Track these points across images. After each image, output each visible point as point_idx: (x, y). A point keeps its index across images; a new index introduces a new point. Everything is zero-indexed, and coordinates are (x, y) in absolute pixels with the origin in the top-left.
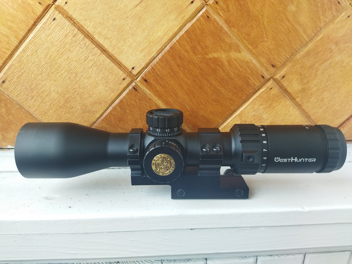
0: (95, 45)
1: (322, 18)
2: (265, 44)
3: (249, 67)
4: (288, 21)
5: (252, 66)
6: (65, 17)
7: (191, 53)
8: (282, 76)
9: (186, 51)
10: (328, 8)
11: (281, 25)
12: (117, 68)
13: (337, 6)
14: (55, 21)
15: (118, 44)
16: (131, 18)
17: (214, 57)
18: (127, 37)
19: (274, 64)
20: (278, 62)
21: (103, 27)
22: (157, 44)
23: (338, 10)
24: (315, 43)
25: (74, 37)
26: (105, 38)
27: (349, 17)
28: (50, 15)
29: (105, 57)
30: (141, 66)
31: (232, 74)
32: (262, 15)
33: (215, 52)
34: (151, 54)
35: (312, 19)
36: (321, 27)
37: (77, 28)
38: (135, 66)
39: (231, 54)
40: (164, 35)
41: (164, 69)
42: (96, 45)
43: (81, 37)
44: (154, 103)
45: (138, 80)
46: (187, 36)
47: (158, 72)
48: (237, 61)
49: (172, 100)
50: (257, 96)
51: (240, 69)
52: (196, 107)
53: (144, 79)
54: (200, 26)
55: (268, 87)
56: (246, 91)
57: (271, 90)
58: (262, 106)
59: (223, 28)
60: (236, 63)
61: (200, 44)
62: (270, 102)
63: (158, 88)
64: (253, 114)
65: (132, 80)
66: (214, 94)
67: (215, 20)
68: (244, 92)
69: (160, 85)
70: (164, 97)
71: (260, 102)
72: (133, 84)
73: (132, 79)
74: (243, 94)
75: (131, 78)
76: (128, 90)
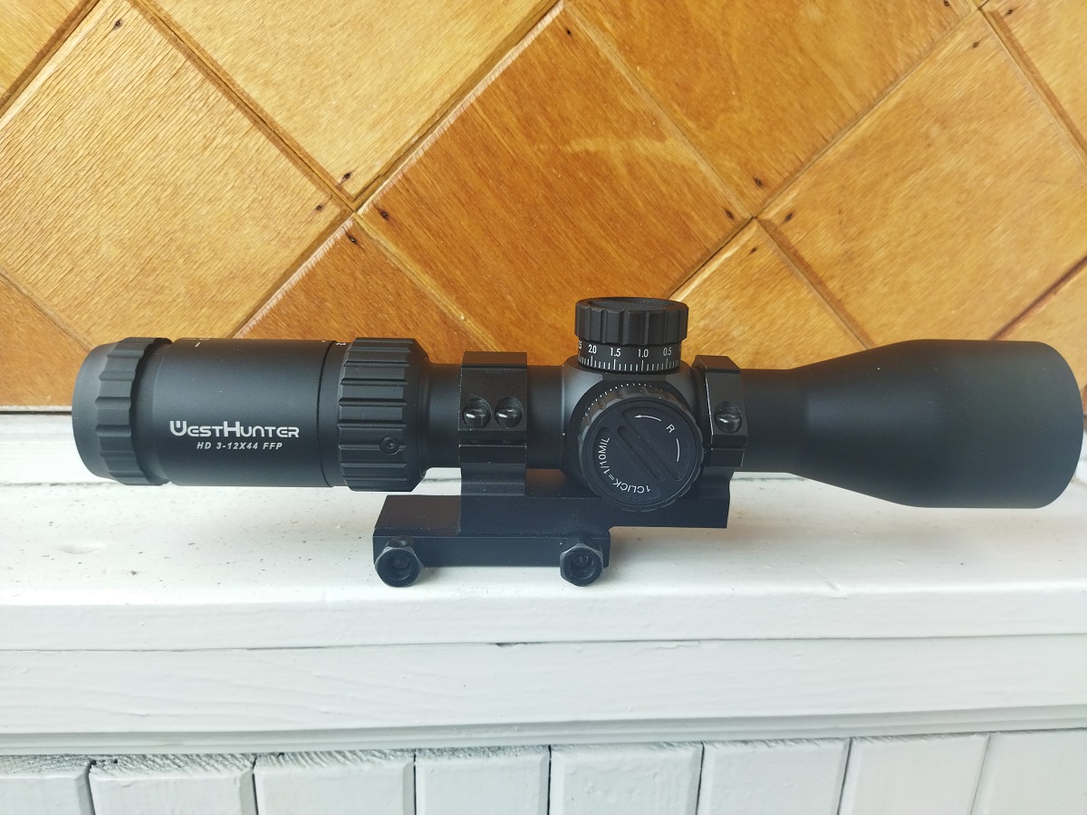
0: (234, 102)
1: (899, 44)
2: (735, 116)
3: (688, 185)
4: (801, 50)
5: (696, 180)
6: (149, 18)
7: (520, 137)
8: (786, 212)
9: (506, 130)
10: (916, 17)
11: (781, 62)
12: (298, 173)
13: (941, 14)
14: (119, 30)
15: (303, 102)
16: (342, 28)
17: (587, 152)
18: (331, 82)
19: (761, 179)
20: (774, 171)
21: (260, 51)
22: (420, 107)
23: (945, 23)
24: (879, 117)
25: (174, 79)
26: (266, 84)
27: (975, 45)
28: (106, 12)
29: (264, 138)
30: (371, 168)
31: (640, 204)
32: (725, 33)
33: (590, 136)
34: (400, 135)
35: (871, 47)
36: (898, 71)
37: (184, 52)
38: (352, 168)
39: (637, 144)
40: (441, 81)
41: (439, 181)
42: (238, 105)
43: (195, 77)
44: (407, 281)
45: (361, 211)
46: (509, 87)
47: (422, 191)
48: (653, 165)
49: (462, 274)
50: (714, 272)
51: (663, 188)
52: (533, 298)
53: (378, 210)
54: (546, 59)
55: (744, 246)
56: (682, 255)
57: (752, 255)
58: (728, 303)
59: (612, 67)
60: (650, 170)
61: (545, 113)
62: (751, 290)
63: (423, 237)
64: (702, 324)
65: (345, 211)
66: (588, 261)
67: (589, 43)
68: (675, 258)
69: (429, 230)
70: (439, 265)
71: (723, 288)
72: (348, 224)
73: (345, 207)
74: (674, 265)
75: (340, 206)
76: (333, 241)
